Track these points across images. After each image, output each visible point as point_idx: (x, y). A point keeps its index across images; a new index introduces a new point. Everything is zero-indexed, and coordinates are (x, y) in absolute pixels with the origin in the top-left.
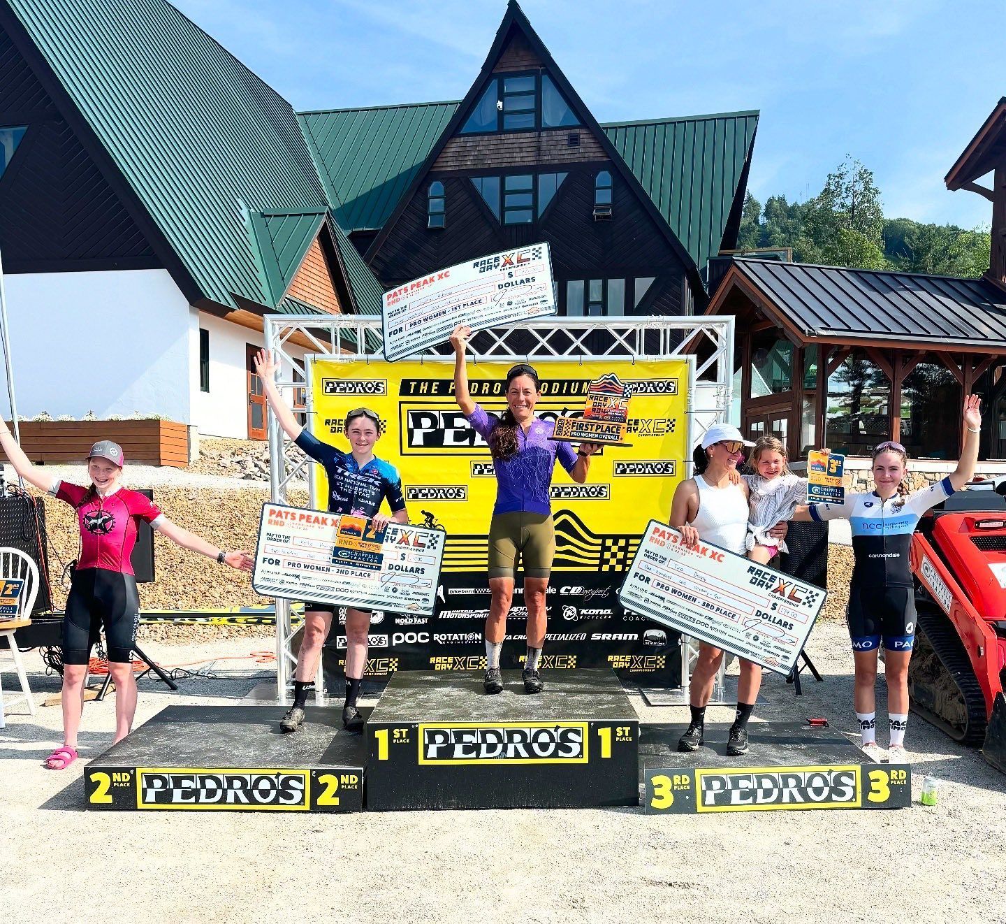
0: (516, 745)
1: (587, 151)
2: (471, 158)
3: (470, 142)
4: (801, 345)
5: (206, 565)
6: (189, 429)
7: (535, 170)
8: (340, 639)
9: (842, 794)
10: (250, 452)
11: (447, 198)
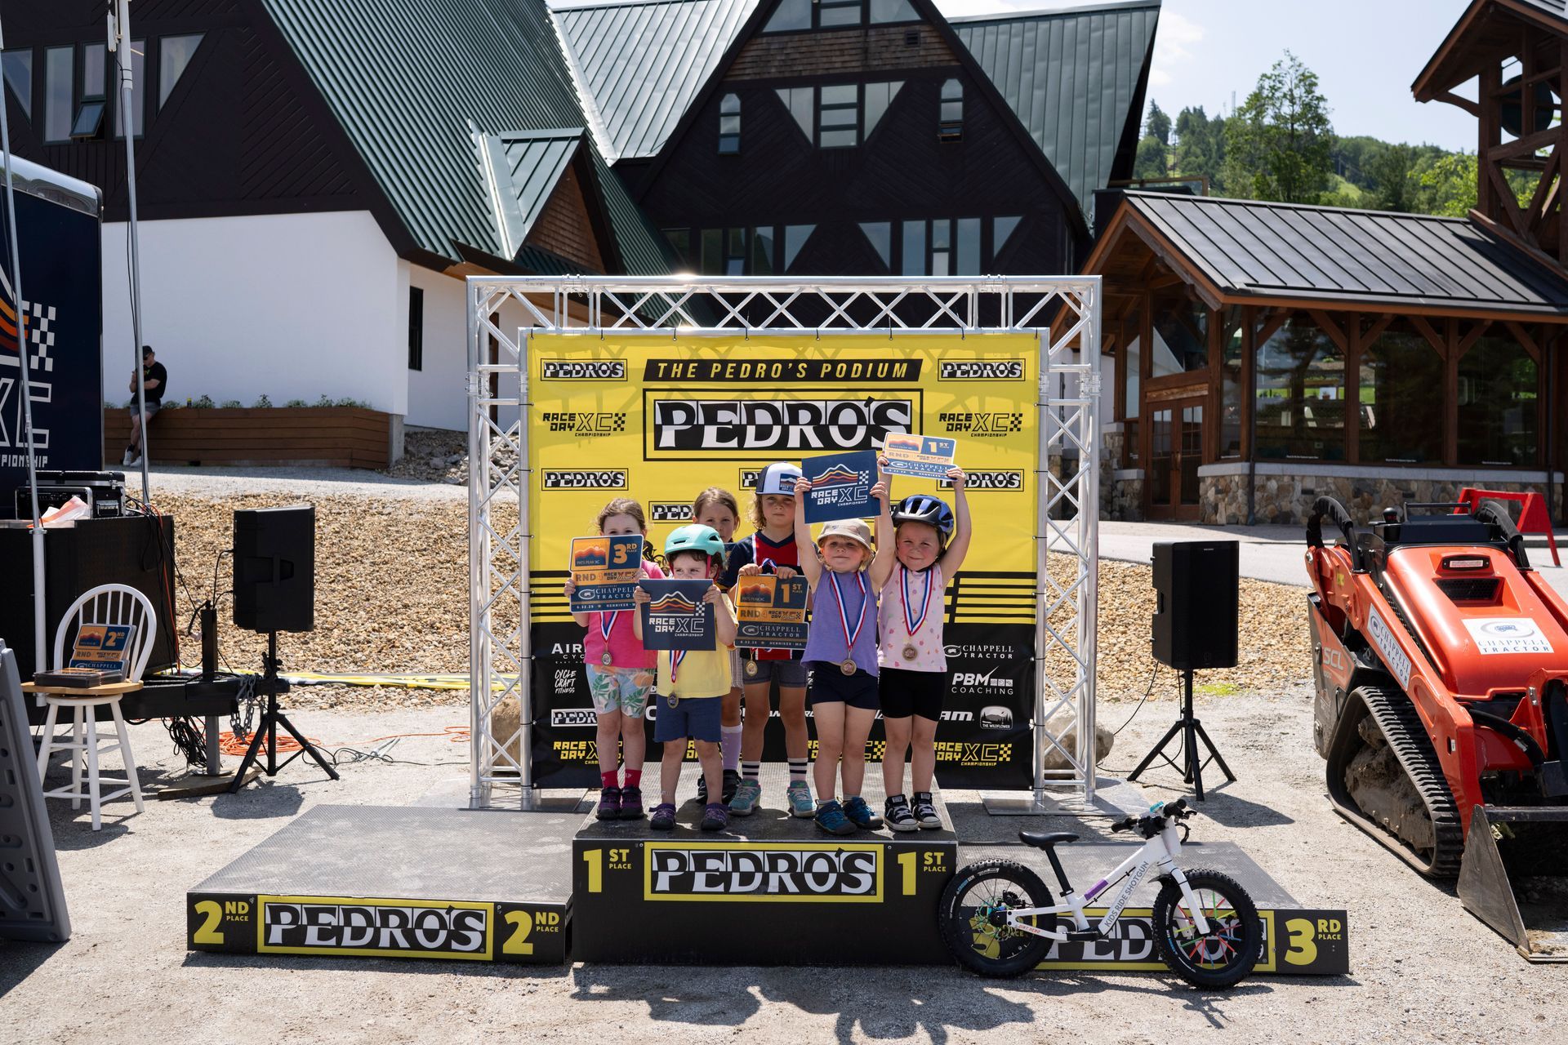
0: (781, 875)
1: (932, 53)
2: (777, 64)
3: (775, 44)
4: (1219, 306)
6: (388, 420)
7: (861, 79)
8: (556, 714)
11: (745, 114)
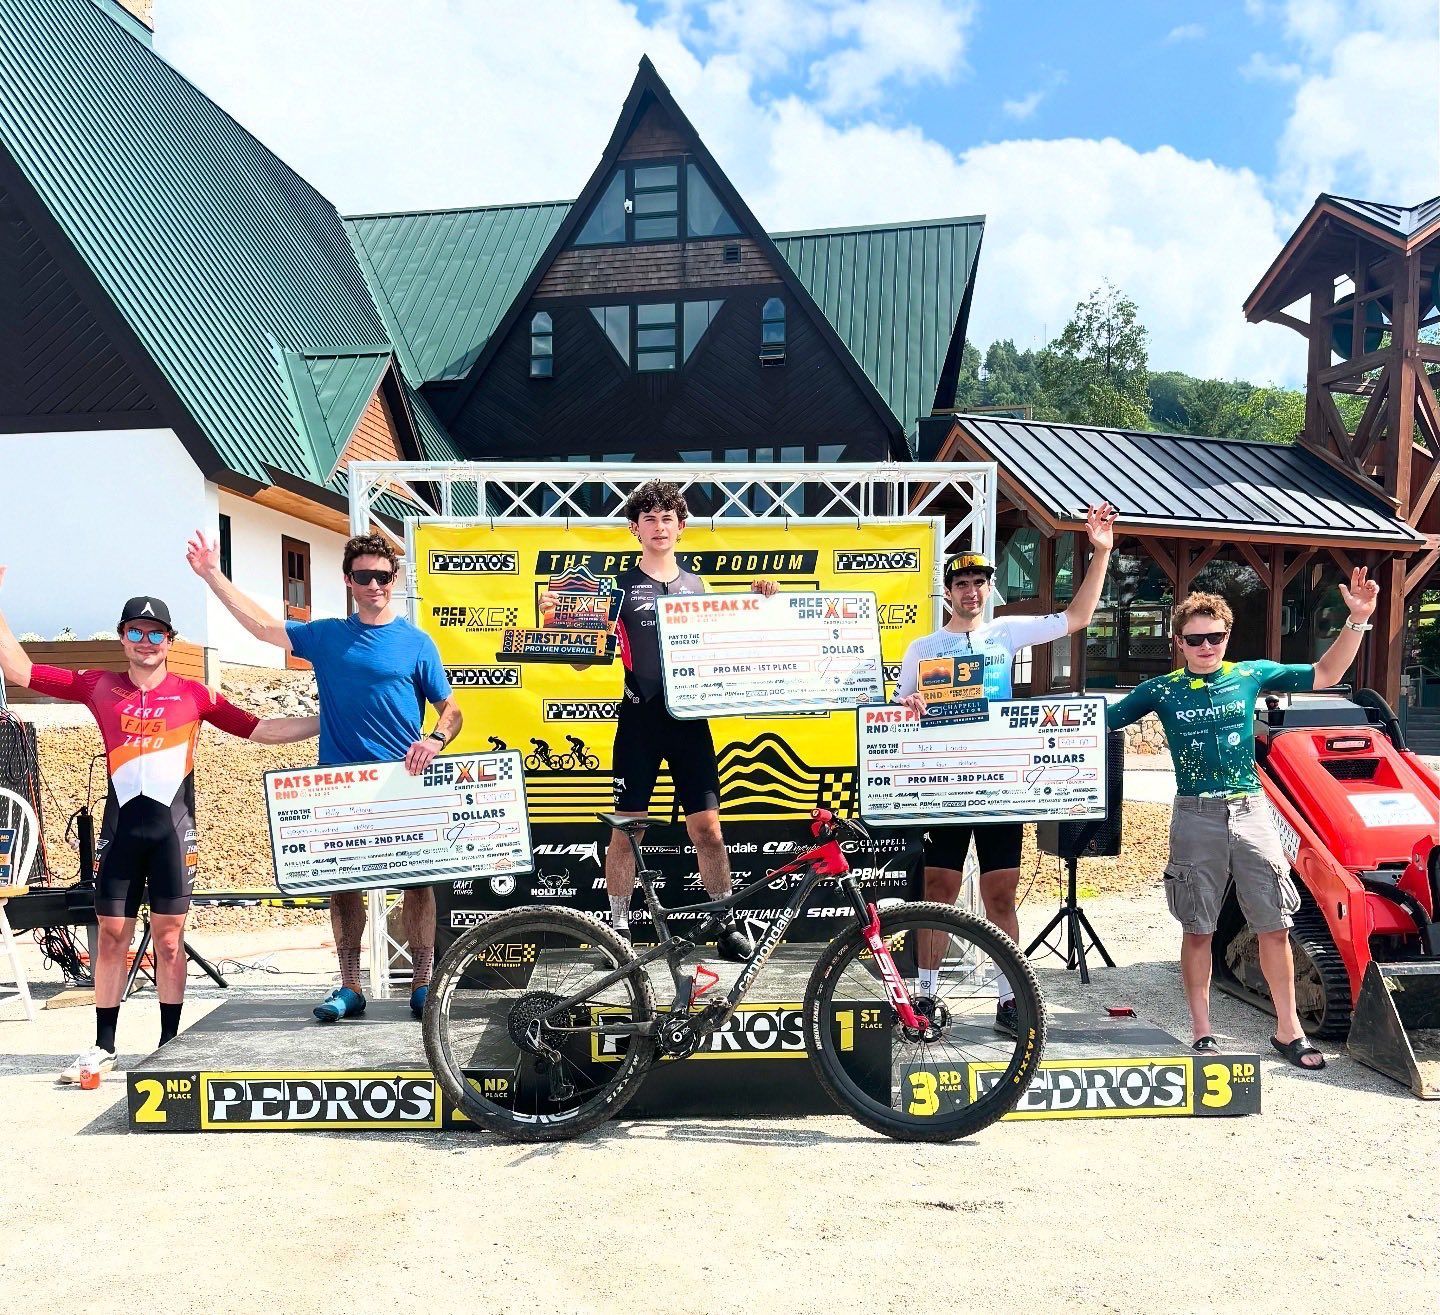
0: (724, 1034)
1: (751, 269)
2: (590, 280)
3: (588, 257)
4: (1052, 533)
5: (244, 831)
6: (206, 653)
7: (679, 297)
8: (456, 915)
9: (1168, 1096)
10: (292, 685)
11: (557, 335)
